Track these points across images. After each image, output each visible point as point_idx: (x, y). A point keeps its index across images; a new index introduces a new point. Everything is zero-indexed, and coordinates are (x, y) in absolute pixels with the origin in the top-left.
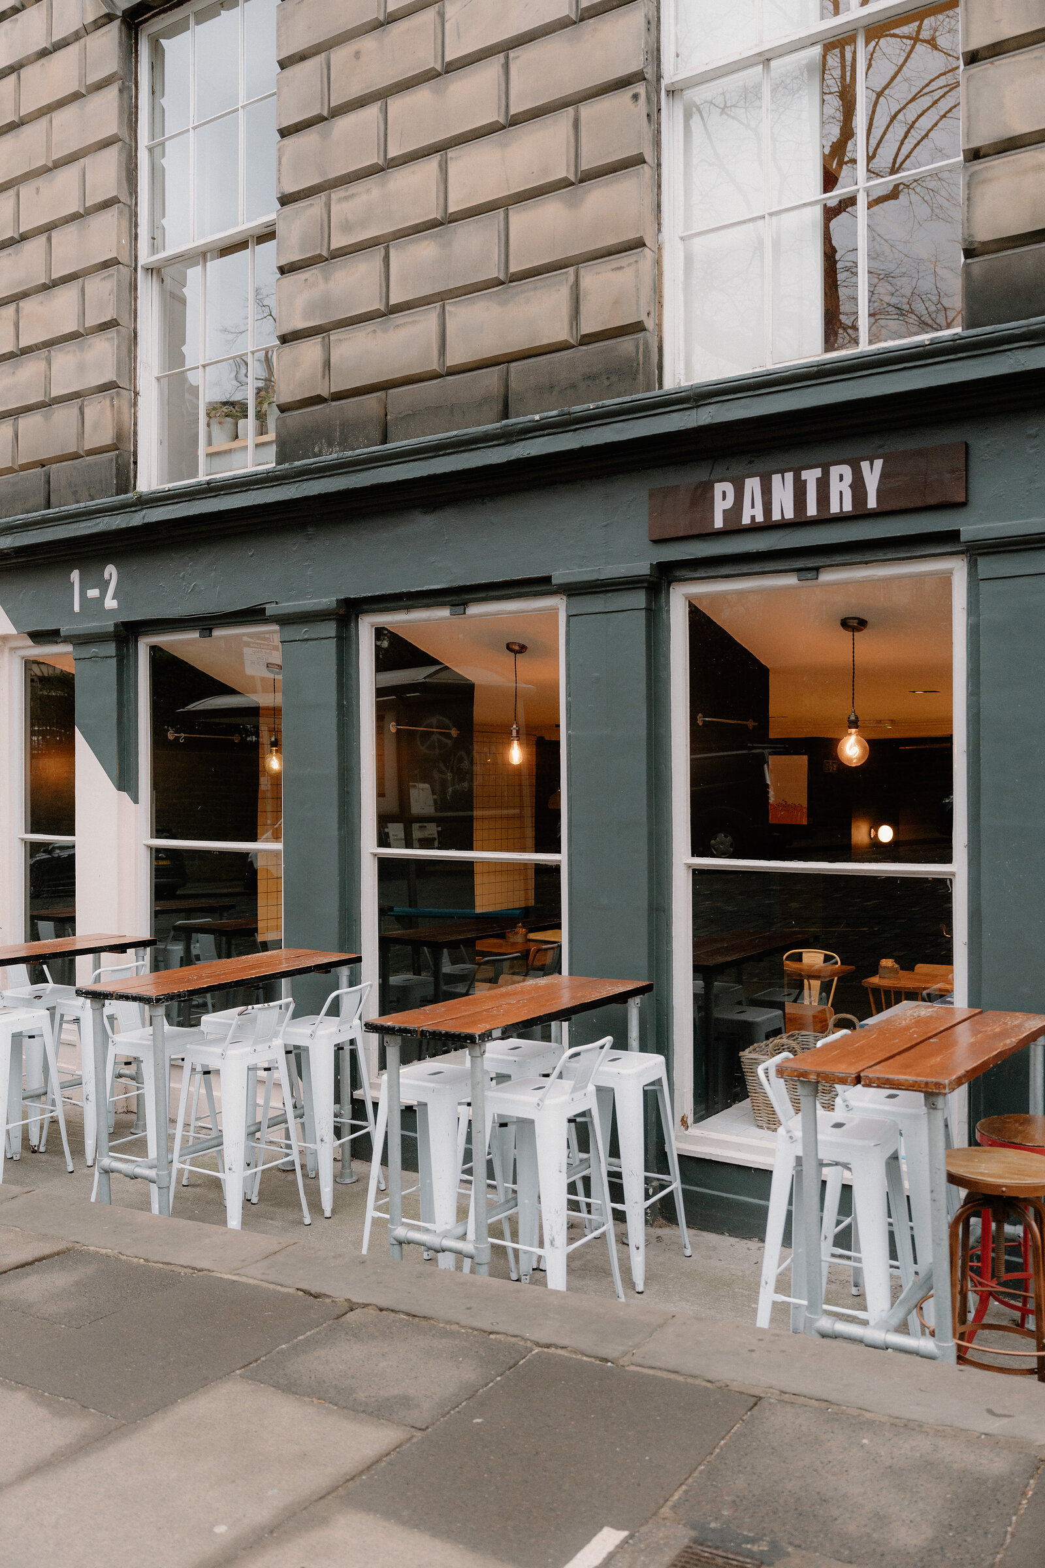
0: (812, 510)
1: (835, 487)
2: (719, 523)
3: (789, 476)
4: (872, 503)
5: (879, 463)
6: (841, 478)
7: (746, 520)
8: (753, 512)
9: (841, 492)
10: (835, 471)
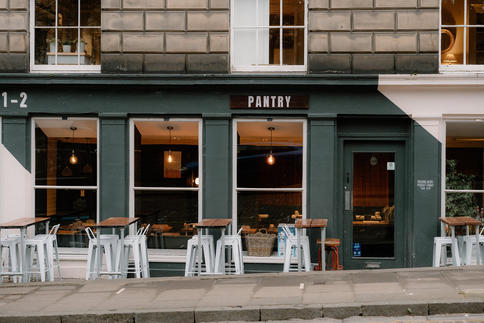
0: (273, 106)
1: (279, 101)
2: (250, 106)
3: (268, 97)
4: (288, 106)
5: (290, 97)
6: (281, 99)
7: (257, 106)
8: (259, 104)
9: (281, 103)
10: (279, 97)
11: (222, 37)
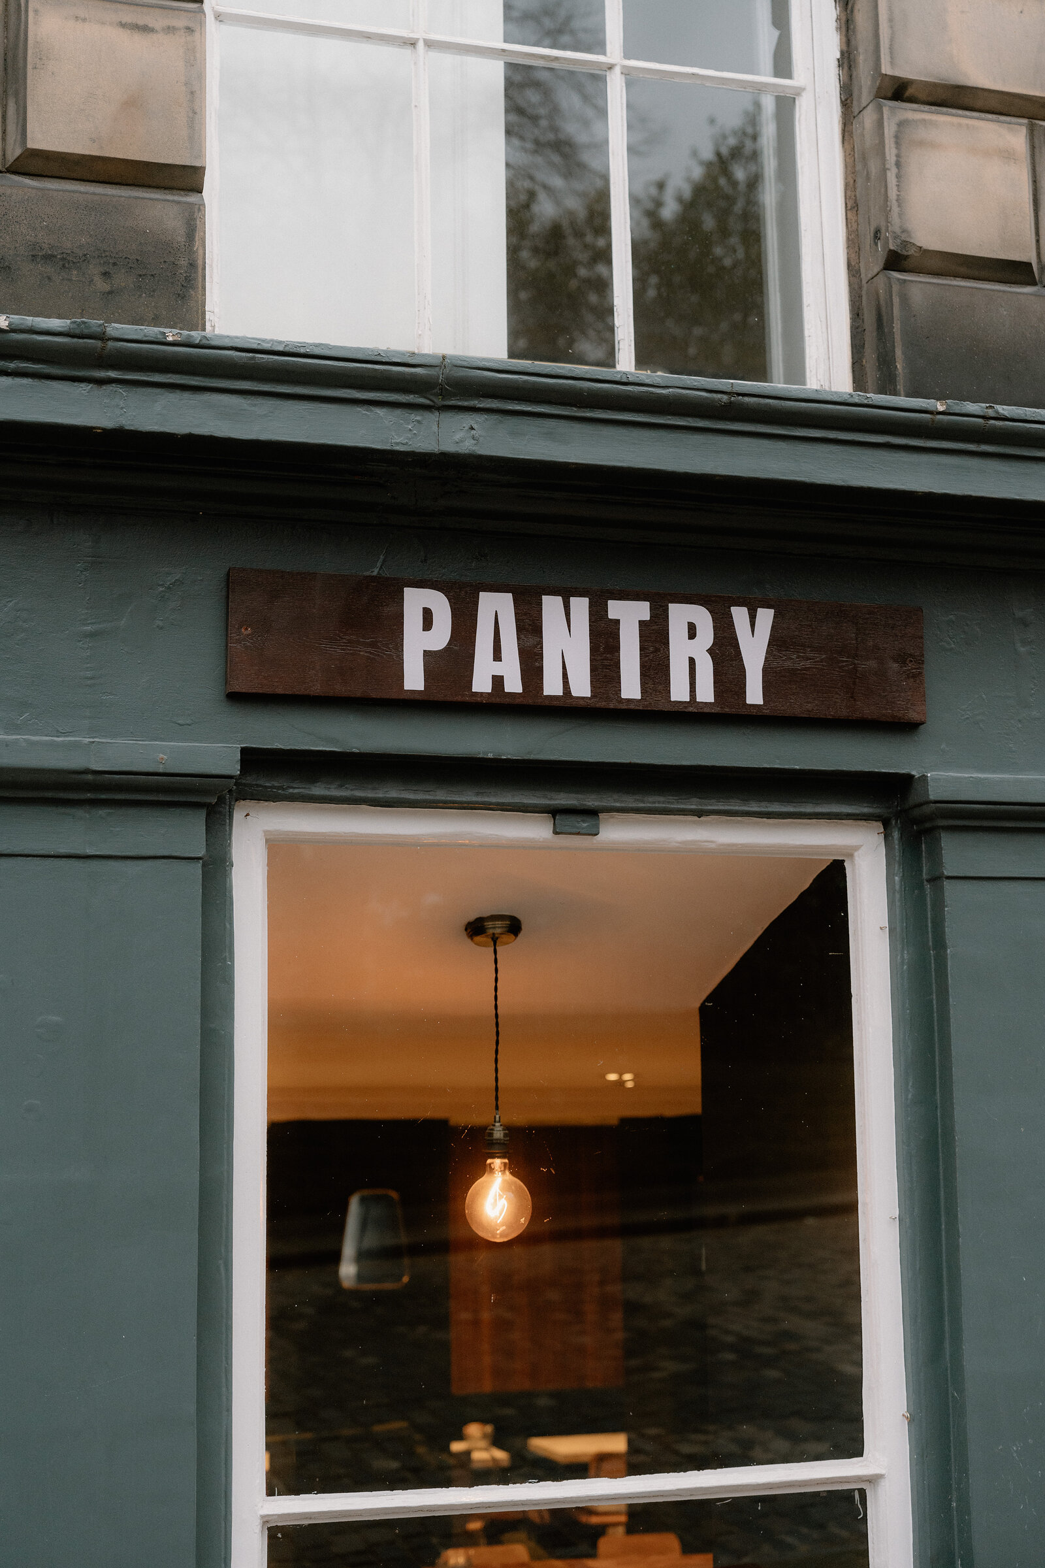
0: (631, 687)
1: (680, 650)
2: (414, 679)
3: (581, 606)
4: (754, 695)
5: (766, 617)
6: (692, 632)
7: (481, 684)
8: (498, 669)
9: (692, 662)
10: (680, 615)
11: (145, 29)
